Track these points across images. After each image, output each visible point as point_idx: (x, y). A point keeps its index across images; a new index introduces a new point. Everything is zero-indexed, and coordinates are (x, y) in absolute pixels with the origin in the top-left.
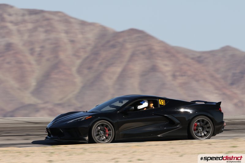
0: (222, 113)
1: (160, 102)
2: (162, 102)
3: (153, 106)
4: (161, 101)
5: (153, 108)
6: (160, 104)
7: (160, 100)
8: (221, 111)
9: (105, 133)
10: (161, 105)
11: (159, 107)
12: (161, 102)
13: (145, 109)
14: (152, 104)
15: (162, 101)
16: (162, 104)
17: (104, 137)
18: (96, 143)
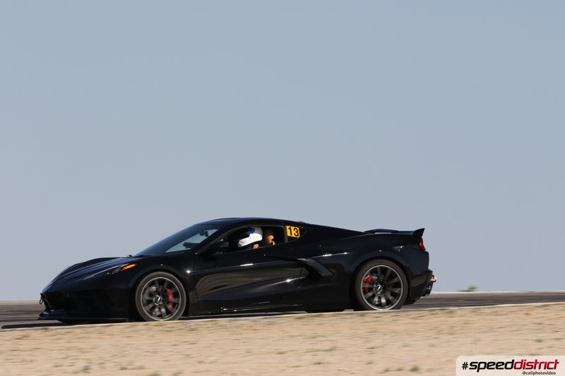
0: (427, 254)
1: (288, 231)
2: (293, 232)
3: (273, 240)
4: (290, 228)
5: (274, 244)
6: (289, 234)
7: (288, 227)
8: (423, 248)
10: (290, 238)
11: (286, 241)
12: (292, 232)
13: (256, 246)
14: (272, 237)
15: (293, 228)
16: (293, 236)
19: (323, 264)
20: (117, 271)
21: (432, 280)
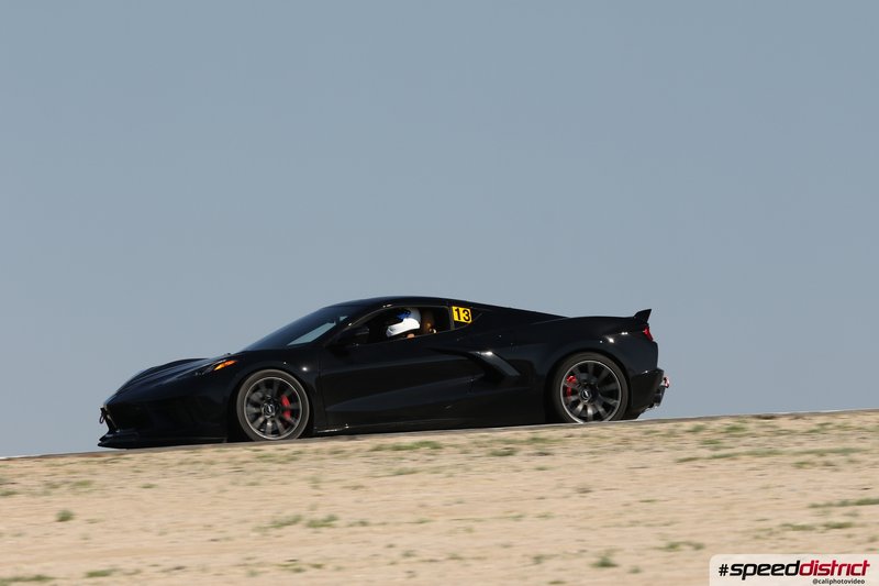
0: (656, 344)
1: (455, 314)
2: (462, 315)
4: (457, 310)
5: (435, 331)
6: (456, 319)
7: (454, 308)
8: (648, 338)
9: (279, 409)
10: (458, 324)
11: (453, 328)
12: (460, 316)
13: (411, 336)
15: (461, 310)
16: (462, 320)
17: (279, 424)
18: (251, 440)
19: (507, 361)
20: (210, 369)
21: (663, 384)
